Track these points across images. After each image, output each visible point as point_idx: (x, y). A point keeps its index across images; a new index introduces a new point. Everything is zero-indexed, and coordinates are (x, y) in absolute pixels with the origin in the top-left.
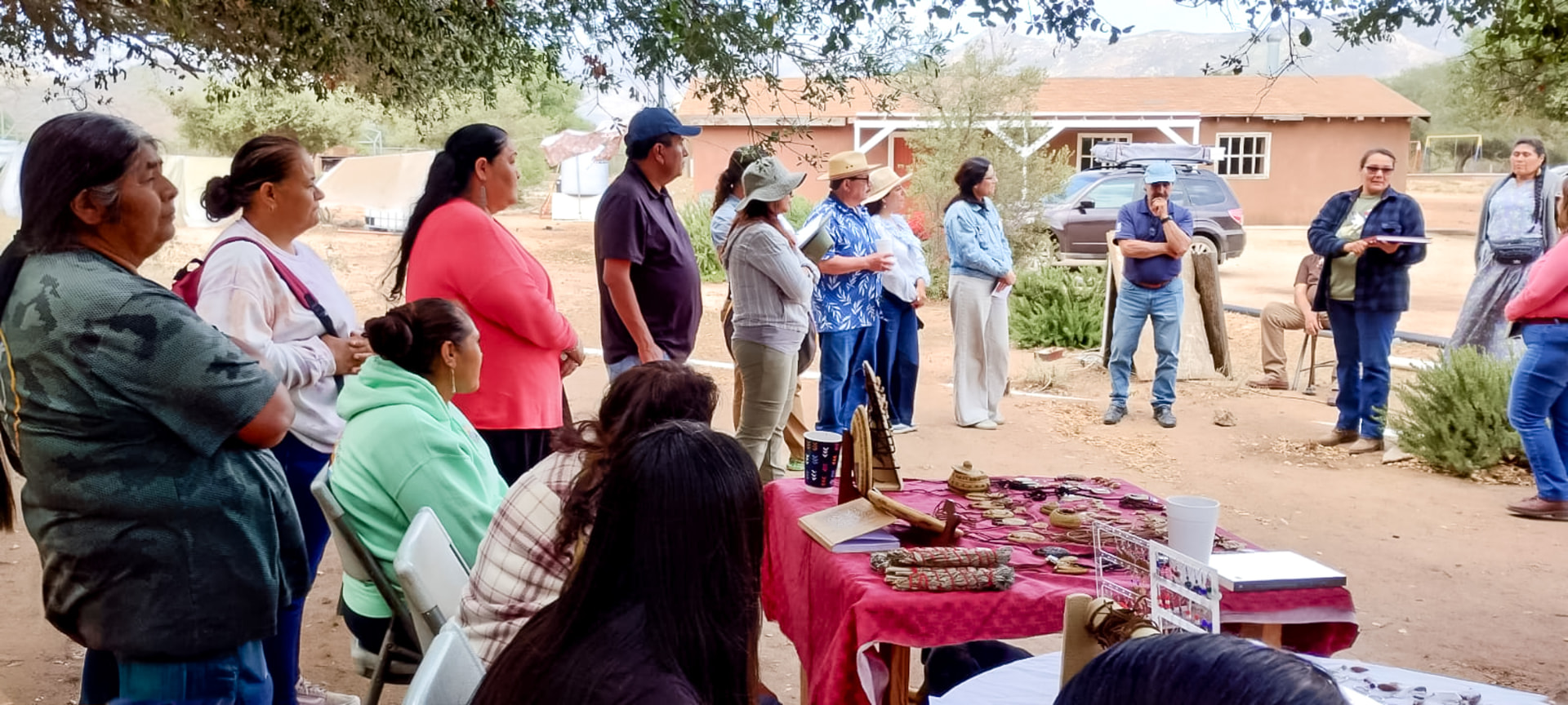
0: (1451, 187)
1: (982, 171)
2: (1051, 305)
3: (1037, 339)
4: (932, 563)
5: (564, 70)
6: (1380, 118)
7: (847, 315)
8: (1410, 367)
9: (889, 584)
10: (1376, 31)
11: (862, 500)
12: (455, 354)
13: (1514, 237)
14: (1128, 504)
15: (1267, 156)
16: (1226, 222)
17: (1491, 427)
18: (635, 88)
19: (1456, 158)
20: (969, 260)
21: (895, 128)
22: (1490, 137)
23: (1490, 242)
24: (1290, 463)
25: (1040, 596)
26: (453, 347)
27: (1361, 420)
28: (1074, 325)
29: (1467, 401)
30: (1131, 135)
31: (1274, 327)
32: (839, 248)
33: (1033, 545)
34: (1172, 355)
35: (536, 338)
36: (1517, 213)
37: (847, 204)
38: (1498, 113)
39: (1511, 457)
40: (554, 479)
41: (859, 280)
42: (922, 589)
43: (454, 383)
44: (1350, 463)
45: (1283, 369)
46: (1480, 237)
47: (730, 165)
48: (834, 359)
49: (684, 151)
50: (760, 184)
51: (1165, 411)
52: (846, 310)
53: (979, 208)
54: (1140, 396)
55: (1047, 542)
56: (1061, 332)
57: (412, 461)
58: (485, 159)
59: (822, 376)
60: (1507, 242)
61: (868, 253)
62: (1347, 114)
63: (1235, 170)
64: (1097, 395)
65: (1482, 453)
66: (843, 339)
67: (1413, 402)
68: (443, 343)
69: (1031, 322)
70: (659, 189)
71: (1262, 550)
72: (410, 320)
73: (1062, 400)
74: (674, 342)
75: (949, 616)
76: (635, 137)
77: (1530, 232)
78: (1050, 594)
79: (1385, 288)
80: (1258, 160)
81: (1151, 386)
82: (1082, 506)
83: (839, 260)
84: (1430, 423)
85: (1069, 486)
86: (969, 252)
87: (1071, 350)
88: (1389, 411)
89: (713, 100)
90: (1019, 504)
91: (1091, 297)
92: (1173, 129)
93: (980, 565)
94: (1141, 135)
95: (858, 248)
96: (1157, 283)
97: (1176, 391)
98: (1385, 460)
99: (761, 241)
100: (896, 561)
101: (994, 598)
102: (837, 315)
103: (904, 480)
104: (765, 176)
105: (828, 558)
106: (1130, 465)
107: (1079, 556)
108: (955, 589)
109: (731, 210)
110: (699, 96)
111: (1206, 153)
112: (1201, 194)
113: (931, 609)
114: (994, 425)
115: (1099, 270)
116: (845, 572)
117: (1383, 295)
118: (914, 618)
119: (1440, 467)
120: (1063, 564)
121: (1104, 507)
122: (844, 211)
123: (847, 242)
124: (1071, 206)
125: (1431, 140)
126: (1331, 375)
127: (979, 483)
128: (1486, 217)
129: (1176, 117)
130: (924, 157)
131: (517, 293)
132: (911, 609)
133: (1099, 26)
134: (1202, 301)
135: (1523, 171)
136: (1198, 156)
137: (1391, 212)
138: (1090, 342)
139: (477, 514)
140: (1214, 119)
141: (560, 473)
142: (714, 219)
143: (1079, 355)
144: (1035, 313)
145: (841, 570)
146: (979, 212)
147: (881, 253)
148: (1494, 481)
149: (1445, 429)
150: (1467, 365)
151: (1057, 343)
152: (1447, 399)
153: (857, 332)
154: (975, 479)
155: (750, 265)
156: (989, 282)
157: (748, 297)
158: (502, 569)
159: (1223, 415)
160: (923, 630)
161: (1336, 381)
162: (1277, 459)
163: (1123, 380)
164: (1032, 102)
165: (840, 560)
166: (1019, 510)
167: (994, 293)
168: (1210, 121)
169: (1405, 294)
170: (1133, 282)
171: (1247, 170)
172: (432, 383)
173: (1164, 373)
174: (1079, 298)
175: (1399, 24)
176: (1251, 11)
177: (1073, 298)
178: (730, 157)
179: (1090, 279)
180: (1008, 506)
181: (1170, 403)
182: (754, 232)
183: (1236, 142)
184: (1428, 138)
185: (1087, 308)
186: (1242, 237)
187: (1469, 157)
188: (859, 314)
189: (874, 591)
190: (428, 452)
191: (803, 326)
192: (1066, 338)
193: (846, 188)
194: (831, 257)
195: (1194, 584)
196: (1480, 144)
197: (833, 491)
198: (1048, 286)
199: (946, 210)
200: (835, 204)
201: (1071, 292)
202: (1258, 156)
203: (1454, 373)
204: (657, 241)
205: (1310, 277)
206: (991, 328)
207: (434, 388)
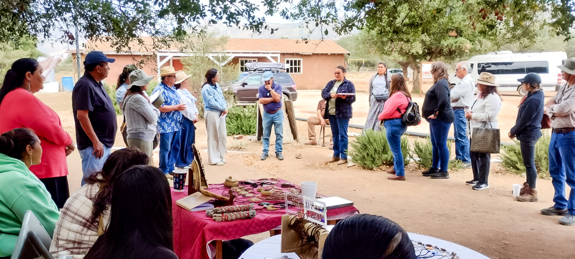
0: (356, 76)
1: (215, 73)
2: (237, 120)
3: (233, 132)
4: (229, 211)
5: (51, 35)
6: (335, 54)
7: (170, 127)
8: (354, 136)
9: (215, 220)
10: (346, 31)
11: (198, 193)
12: (32, 150)
13: (381, 93)
14: (284, 186)
15: (301, 66)
16: (291, 89)
17: (379, 153)
18: (84, 43)
19: (357, 67)
20: (211, 106)
21: (173, 56)
22: (366, 60)
23: (374, 95)
24: (320, 169)
25: (265, 218)
26: (30, 147)
27: (340, 154)
28: (246, 126)
29: (371, 145)
30: (257, 59)
31: (312, 125)
32: (166, 102)
33: (258, 202)
34: (280, 135)
35: (57, 141)
36: (381, 86)
37: (168, 86)
38: (370, 53)
39: (384, 162)
40: (88, 194)
41: (174, 114)
42: (226, 220)
43: (31, 161)
44: (338, 168)
45: (315, 138)
46: (370, 94)
47: (123, 72)
48: (165, 143)
49: (108, 68)
50: (137, 79)
51: (280, 155)
52: (169, 125)
53: (214, 87)
54: (272, 150)
55: (262, 201)
56: (242, 129)
57: (18, 193)
58: (30, 72)
59: (160, 150)
60: (379, 95)
61: (177, 104)
62: (325, 53)
63: (292, 71)
64: (256, 151)
65: (376, 162)
66: (169, 136)
67: (355, 147)
68: (26, 146)
69: (231, 126)
70: (98, 82)
71: (328, 197)
72: (12, 137)
73: (245, 153)
74: (107, 140)
75: (236, 229)
76: (88, 63)
77: (385, 92)
78: (268, 217)
79: (344, 111)
80: (299, 68)
81: (274, 146)
82: (270, 188)
83: (166, 106)
84: (361, 153)
85: (265, 181)
86: (211, 102)
87: (245, 135)
88: (348, 150)
89: (117, 48)
90: (249, 189)
91: (251, 117)
92: (272, 57)
93: (245, 210)
94: (261, 59)
95: (173, 102)
96: (274, 111)
97: (282, 147)
98: (348, 166)
99: (137, 101)
100: (216, 212)
101: (250, 221)
102: (166, 127)
103: (209, 185)
104: (138, 77)
105: (190, 214)
106: (271, 174)
107: (273, 204)
108: (237, 219)
109: (124, 89)
110: (112, 47)
111: (283, 66)
112: (282, 80)
113: (230, 227)
114: (223, 164)
115: (253, 106)
116: (198, 218)
117: (343, 113)
118: (224, 231)
119: (365, 167)
120: (270, 207)
121: (277, 188)
122: (167, 88)
123: (169, 100)
124: (239, 84)
125: (349, 61)
126: (330, 140)
127: (235, 184)
128: (372, 87)
129: (272, 53)
130: (188, 67)
131: (49, 125)
132: (223, 228)
133: (267, 28)
134: (288, 117)
135: (381, 73)
136: (281, 67)
137: (345, 86)
138: (252, 132)
139: (46, 211)
140: (284, 54)
141: (91, 192)
142: (117, 92)
143: (248, 137)
144: (232, 123)
145: (196, 217)
146: (214, 88)
147: (181, 104)
148: (380, 170)
149: (366, 155)
150: (370, 134)
151: (241, 133)
152: (365, 145)
153: (173, 133)
154: (233, 182)
155: (133, 110)
156: (219, 113)
157: (133, 121)
158: (69, 230)
159: (298, 155)
160: (227, 234)
161: (332, 141)
162: (317, 168)
163: (267, 145)
164: (225, 48)
165: (195, 214)
166: (250, 191)
167: (221, 117)
168: (283, 54)
169: (351, 112)
170: (267, 112)
171: (295, 71)
172: (23, 162)
173: (279, 141)
174: (247, 117)
175: (352, 29)
176: (307, 23)
177: (245, 117)
178: (123, 69)
179: (250, 110)
180: (246, 190)
181: (281, 151)
182: (135, 98)
183: (291, 61)
184: (349, 60)
185: (250, 120)
186: (296, 94)
187: (360, 66)
188: (174, 126)
189: (210, 223)
190: (24, 189)
191: (155, 132)
192: (244, 131)
193: (167, 80)
194: (163, 106)
195: (318, 208)
196: (364, 62)
197: (185, 190)
198: (236, 113)
199: (202, 87)
200: (163, 86)
201: (244, 115)
202: (299, 66)
203: (366, 136)
204: (99, 102)
205: (322, 108)
206: (220, 129)
207: (24, 163)
